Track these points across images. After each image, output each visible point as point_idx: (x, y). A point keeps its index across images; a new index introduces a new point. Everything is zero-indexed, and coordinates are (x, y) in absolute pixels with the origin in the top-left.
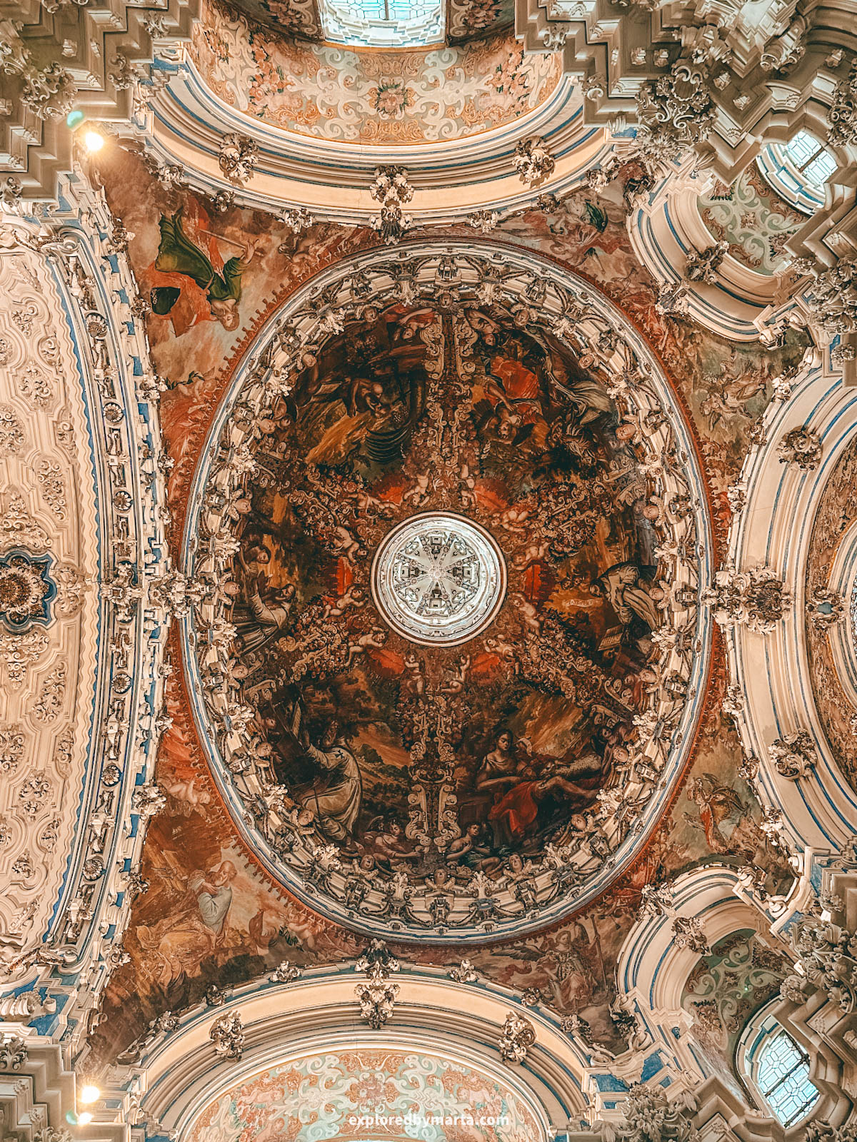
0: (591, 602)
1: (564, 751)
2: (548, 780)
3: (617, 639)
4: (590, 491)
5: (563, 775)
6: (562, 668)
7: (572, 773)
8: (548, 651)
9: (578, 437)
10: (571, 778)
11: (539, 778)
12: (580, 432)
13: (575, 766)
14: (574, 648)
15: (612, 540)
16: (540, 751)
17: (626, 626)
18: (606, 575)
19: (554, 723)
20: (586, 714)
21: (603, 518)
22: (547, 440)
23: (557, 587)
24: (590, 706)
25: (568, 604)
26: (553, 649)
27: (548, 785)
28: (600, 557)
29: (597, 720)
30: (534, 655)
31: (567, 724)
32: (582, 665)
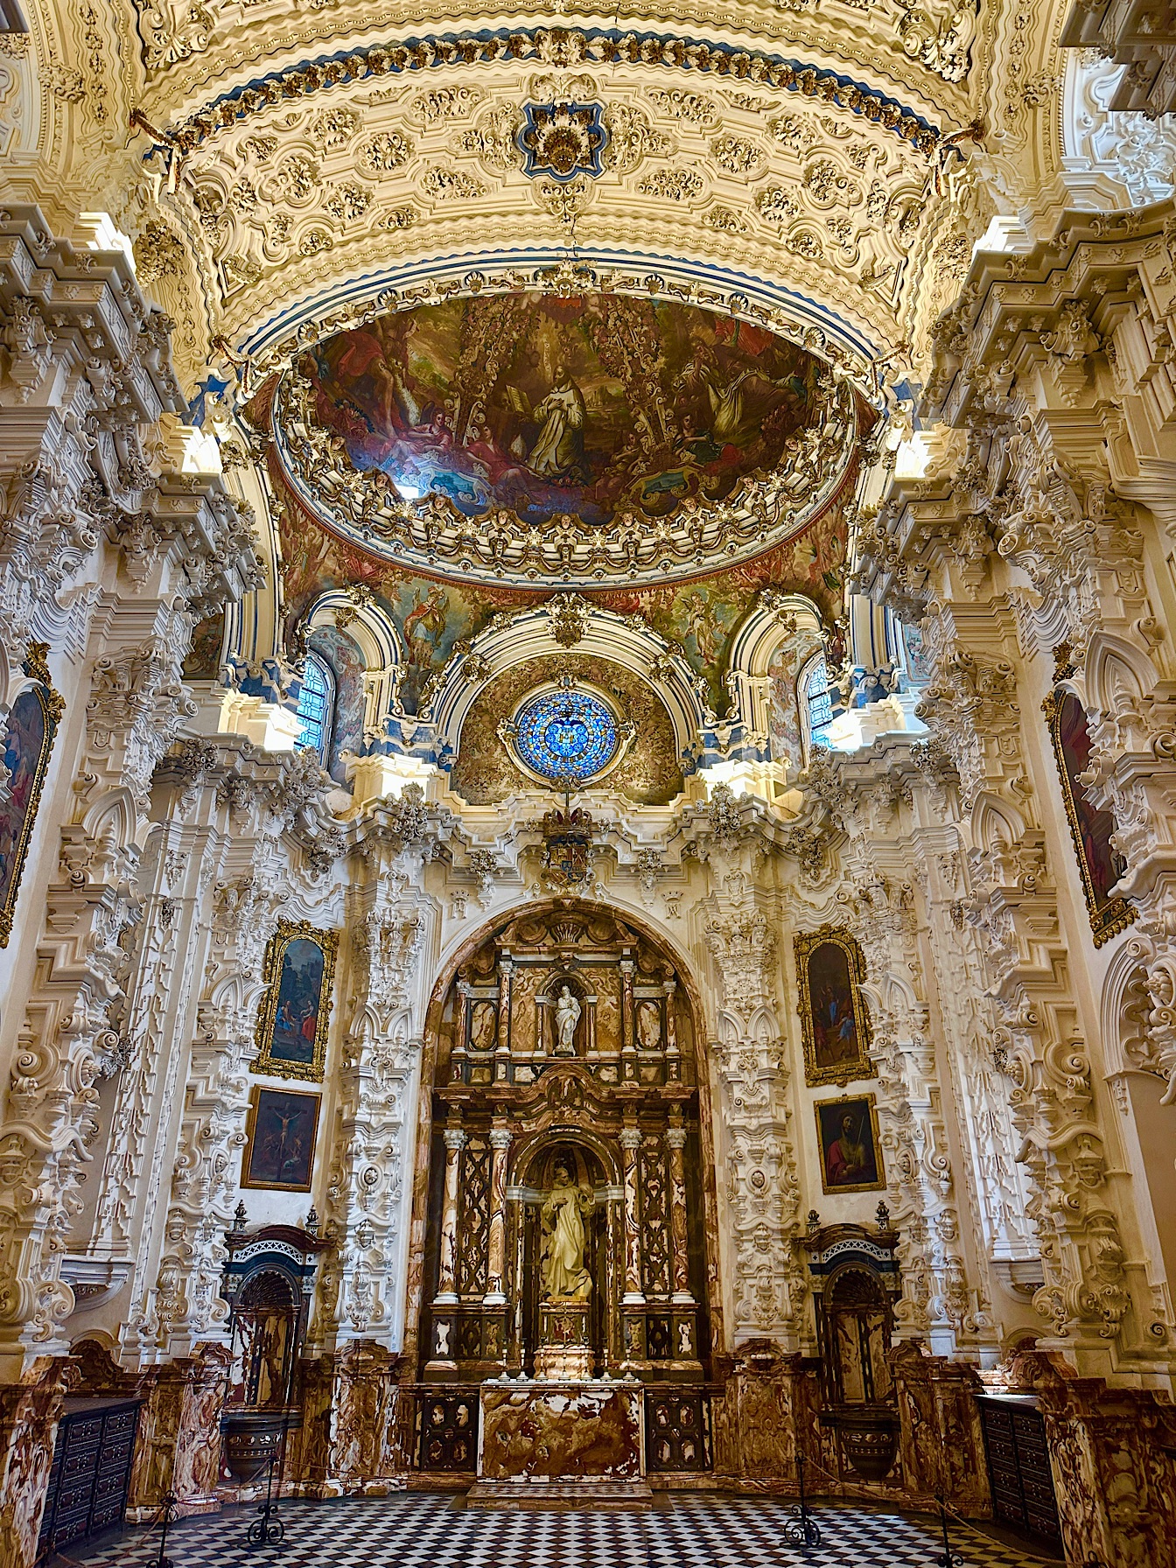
0: (548, 368)
1: (415, 374)
2: (388, 369)
3: (519, 407)
4: (650, 378)
5: (395, 384)
6: (487, 346)
7: (400, 393)
8: (499, 324)
9: (697, 378)
10: (396, 395)
11: (387, 361)
12: (702, 382)
13: (406, 394)
14: (506, 355)
15: (607, 399)
16: (410, 346)
17: (532, 416)
18: (575, 387)
19: (435, 351)
20: (450, 387)
21: (624, 389)
22: (699, 339)
23: (560, 326)
24: (458, 390)
25: (545, 340)
26: (502, 330)
27: (384, 372)
28: (590, 381)
29: (448, 402)
30: (494, 309)
31: (439, 368)
32: (491, 368)
